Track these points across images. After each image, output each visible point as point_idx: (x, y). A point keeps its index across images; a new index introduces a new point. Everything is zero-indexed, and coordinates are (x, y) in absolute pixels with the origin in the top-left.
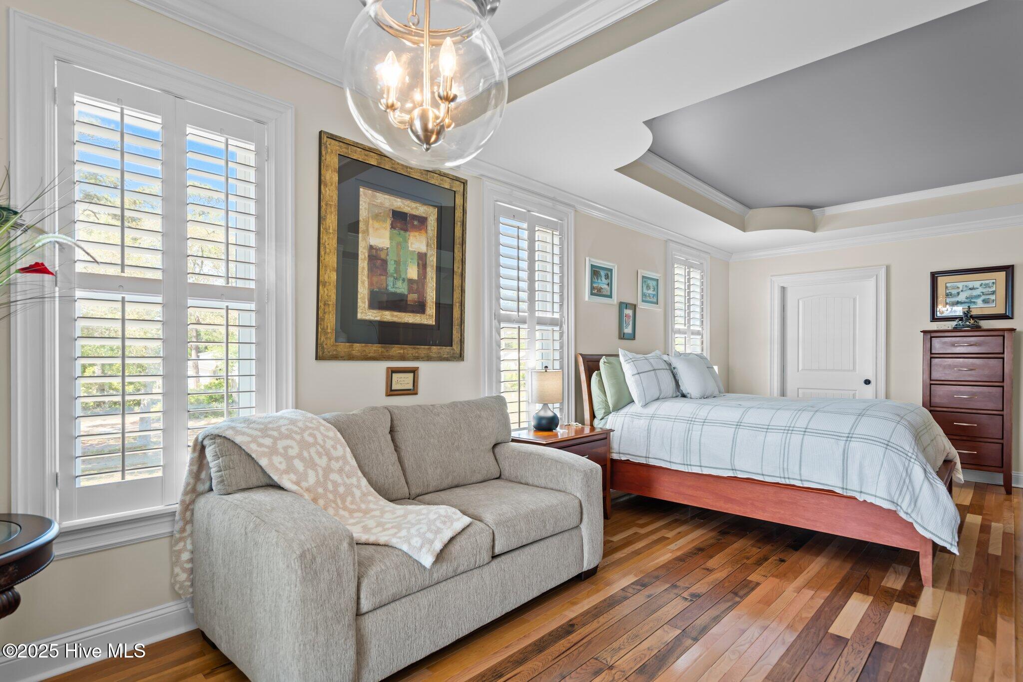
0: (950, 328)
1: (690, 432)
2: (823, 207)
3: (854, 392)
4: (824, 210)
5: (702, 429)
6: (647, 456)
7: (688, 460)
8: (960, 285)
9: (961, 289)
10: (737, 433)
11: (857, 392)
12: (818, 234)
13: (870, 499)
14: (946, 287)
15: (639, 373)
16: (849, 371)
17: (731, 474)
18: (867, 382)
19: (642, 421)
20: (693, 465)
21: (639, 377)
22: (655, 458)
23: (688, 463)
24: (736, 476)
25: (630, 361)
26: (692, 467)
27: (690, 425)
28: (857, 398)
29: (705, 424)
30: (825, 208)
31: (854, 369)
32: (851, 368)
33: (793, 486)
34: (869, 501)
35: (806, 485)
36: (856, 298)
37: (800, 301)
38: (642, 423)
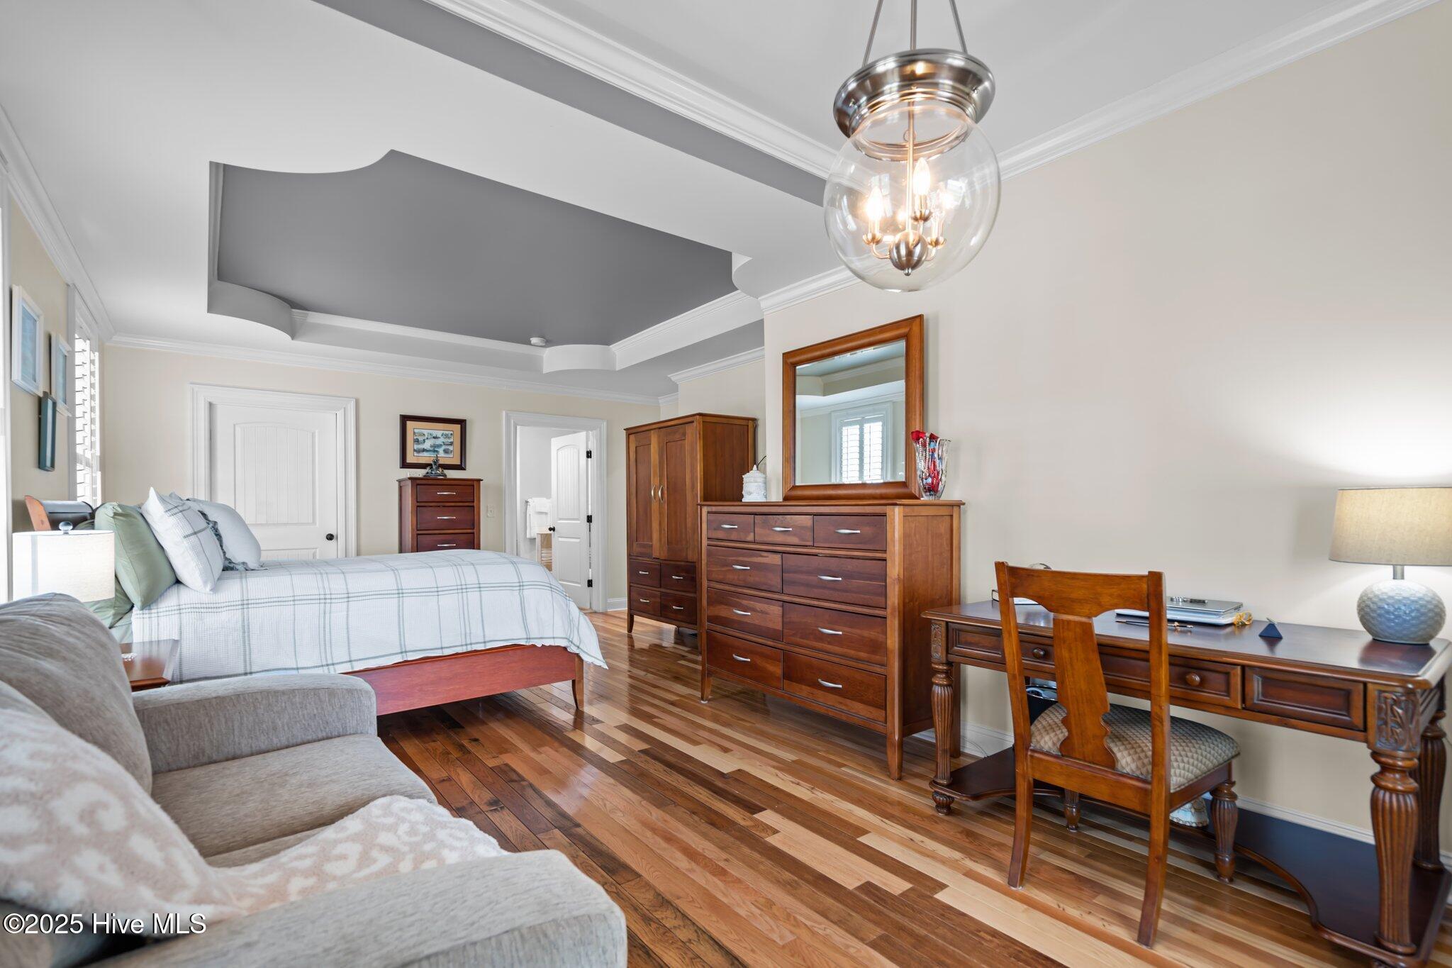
0: (421, 476)
1: (327, 615)
2: (307, 310)
3: (314, 550)
4: (308, 314)
5: (348, 609)
6: (248, 671)
7: (329, 657)
8: (426, 432)
9: (426, 436)
10: (403, 604)
11: (318, 550)
12: (298, 344)
13: (548, 643)
14: (414, 433)
15: (195, 533)
16: (308, 524)
17: (399, 659)
18: (330, 537)
19: (224, 616)
20: (338, 663)
21: (197, 539)
22: (266, 671)
23: (330, 662)
24: (406, 659)
25: (176, 510)
26: (336, 667)
27: (325, 607)
28: (318, 558)
29: (350, 599)
30: (310, 312)
31: (314, 522)
32: (311, 521)
33: (476, 651)
34: (547, 644)
35: (489, 646)
36: (315, 432)
37: (238, 429)
38: (229, 618)
